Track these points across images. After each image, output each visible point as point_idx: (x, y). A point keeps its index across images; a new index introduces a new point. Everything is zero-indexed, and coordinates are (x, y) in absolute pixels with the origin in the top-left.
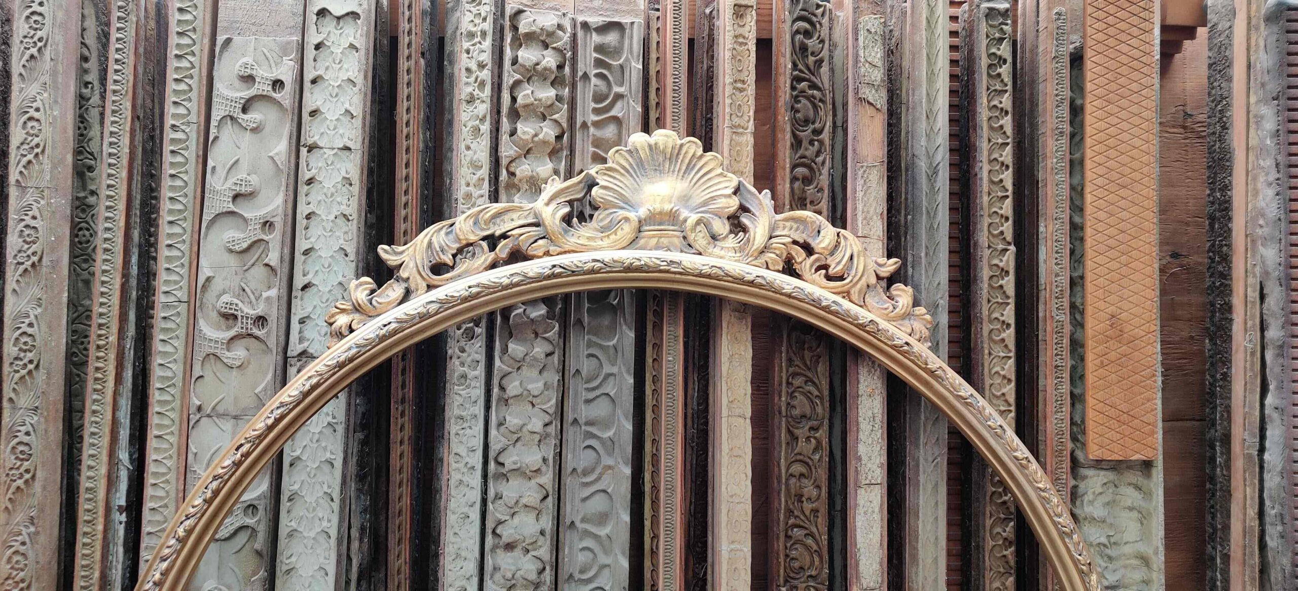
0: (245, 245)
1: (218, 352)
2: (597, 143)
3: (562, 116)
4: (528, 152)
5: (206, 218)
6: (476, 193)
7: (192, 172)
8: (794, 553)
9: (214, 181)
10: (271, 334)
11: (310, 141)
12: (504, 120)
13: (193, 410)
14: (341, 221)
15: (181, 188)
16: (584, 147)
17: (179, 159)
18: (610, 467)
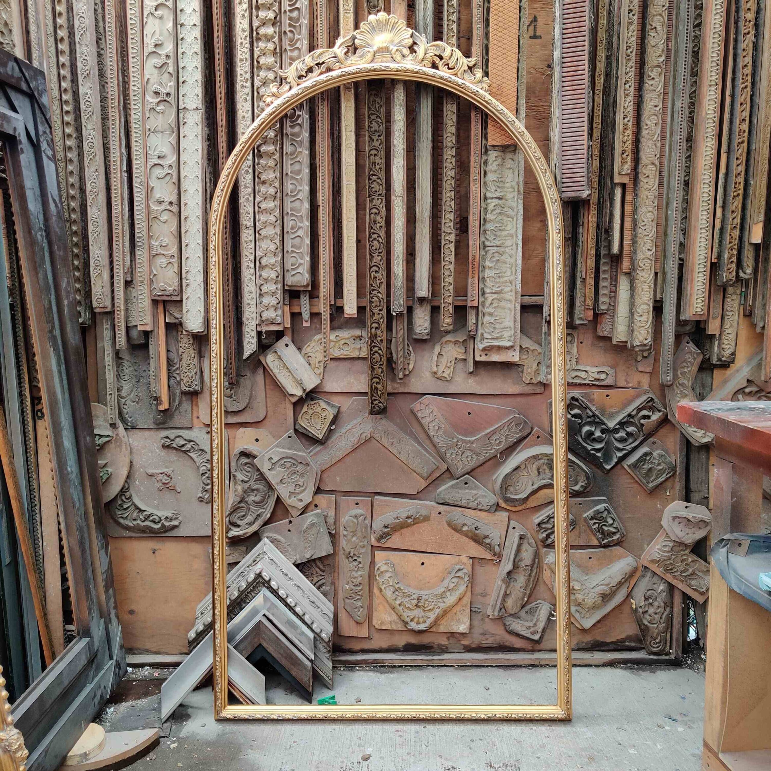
0: (160, 65)
1: (154, 107)
2: (290, 19)
3: (276, 8)
4: (264, 24)
5: (145, 55)
6: (245, 42)
7: (139, 36)
8: (372, 186)
9: (147, 40)
10: (172, 100)
11: (181, 23)
12: (254, 10)
13: (147, 130)
14: (195, 55)
15: (135, 43)
16: (286, 21)
17: (134, 31)
18: (301, 152)
